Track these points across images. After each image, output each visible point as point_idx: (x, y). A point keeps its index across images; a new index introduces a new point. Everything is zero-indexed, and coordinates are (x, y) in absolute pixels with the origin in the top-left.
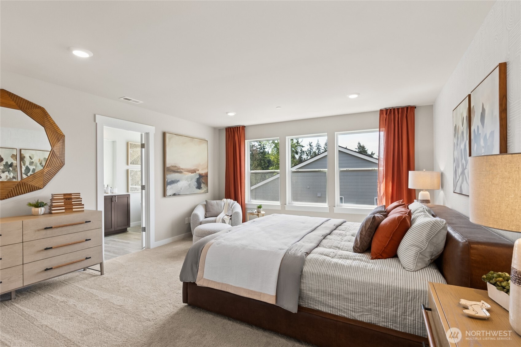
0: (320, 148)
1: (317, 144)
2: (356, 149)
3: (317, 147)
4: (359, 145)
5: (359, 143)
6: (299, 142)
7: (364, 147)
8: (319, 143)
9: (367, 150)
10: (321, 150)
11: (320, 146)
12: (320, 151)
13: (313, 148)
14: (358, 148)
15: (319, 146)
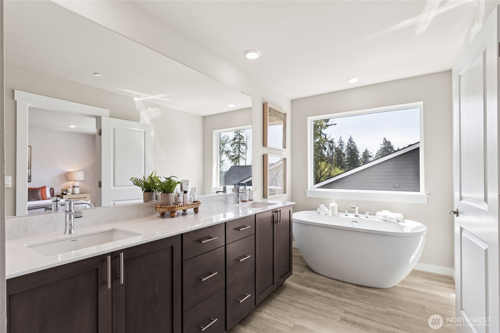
0: (343, 144)
1: (340, 140)
2: (382, 145)
3: (339, 144)
4: (385, 141)
5: (385, 139)
6: (327, 138)
7: (390, 143)
8: (341, 139)
9: (393, 146)
10: (343, 146)
11: (343, 143)
12: (342, 148)
13: (334, 145)
14: (383, 144)
15: (341, 142)
